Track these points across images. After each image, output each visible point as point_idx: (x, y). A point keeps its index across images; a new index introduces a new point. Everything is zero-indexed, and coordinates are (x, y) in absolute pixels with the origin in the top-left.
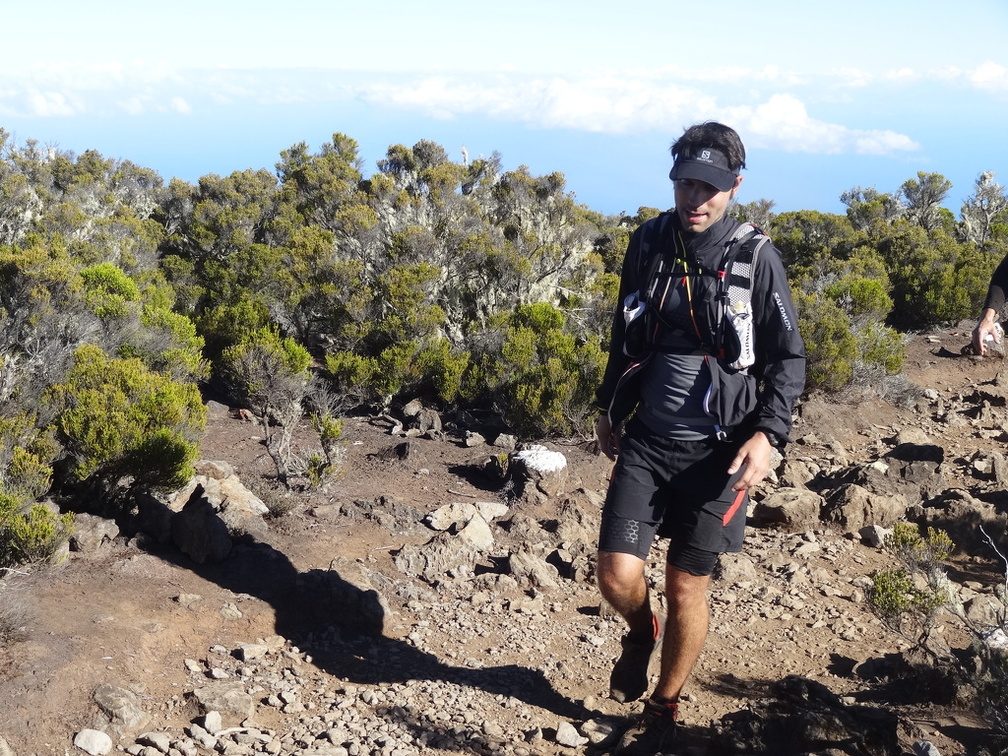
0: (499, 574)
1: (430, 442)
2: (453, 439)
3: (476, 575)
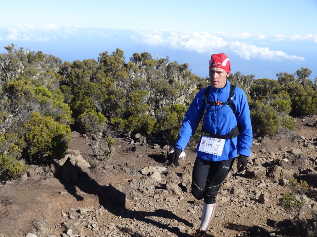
0: (163, 189)
1: (142, 147)
2: (150, 146)
3: (156, 189)
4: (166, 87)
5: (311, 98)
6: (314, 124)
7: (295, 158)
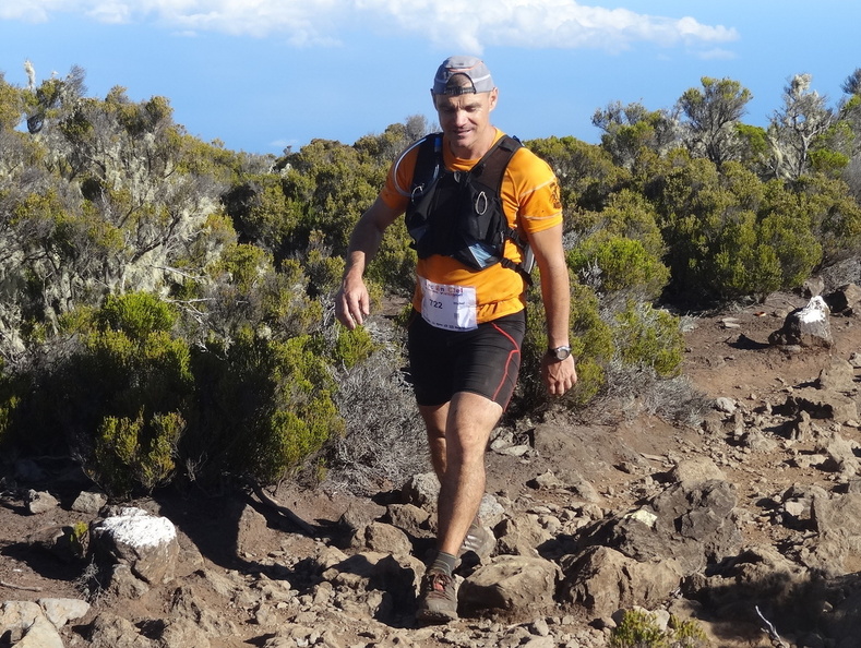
2: (12, 503)
4: (69, 216)
5: (751, 216)
6: (771, 338)
7: (687, 505)
